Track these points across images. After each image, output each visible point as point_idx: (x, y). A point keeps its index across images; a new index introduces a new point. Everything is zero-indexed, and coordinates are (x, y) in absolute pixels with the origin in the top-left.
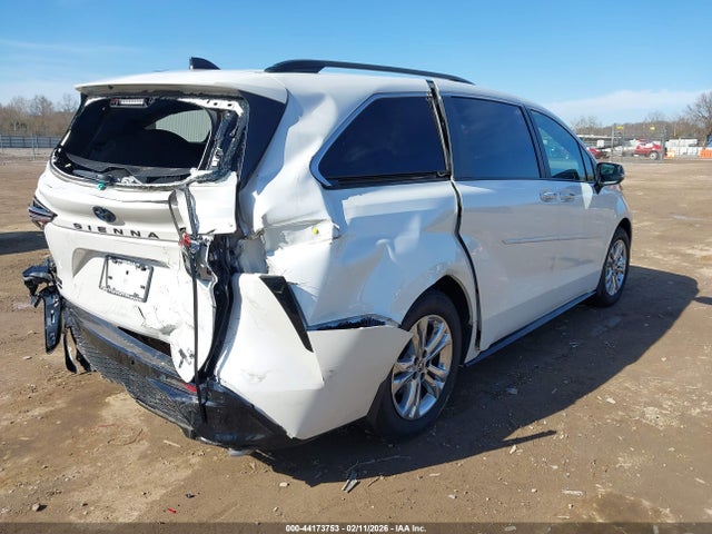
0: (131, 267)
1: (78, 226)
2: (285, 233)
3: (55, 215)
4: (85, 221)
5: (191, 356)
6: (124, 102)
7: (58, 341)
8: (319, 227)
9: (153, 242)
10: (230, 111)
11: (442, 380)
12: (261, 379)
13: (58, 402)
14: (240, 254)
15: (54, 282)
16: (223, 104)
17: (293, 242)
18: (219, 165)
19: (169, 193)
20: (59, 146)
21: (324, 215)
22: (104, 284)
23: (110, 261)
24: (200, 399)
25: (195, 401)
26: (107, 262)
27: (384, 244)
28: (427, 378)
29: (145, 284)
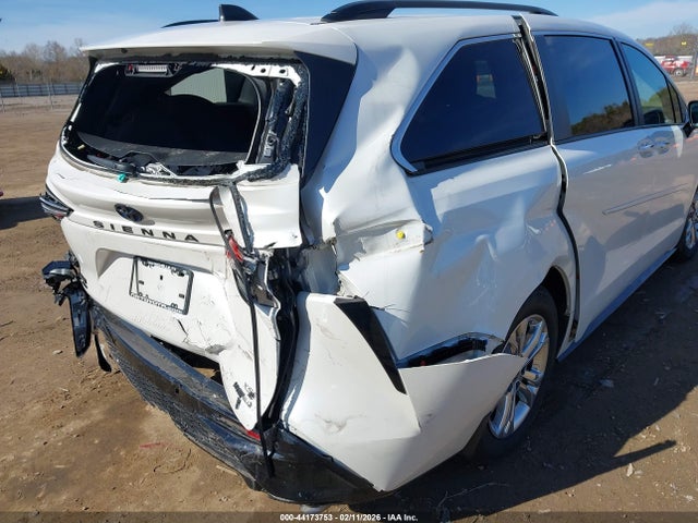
0: (166, 271)
1: (99, 225)
2: (362, 240)
3: (71, 210)
4: (107, 219)
5: (251, 395)
6: (143, 69)
7: (88, 344)
8: (406, 230)
9: (190, 245)
10: (283, 80)
11: (536, 386)
12: (341, 427)
13: (95, 412)
14: (304, 268)
15: (78, 278)
16: (273, 71)
17: (373, 250)
18: (274, 154)
19: (210, 189)
20: (69, 123)
21: (412, 213)
22: (134, 290)
23: (140, 263)
24: (265, 451)
25: (258, 450)
26: (136, 263)
27: (483, 242)
28: (522, 386)
29: (185, 293)
